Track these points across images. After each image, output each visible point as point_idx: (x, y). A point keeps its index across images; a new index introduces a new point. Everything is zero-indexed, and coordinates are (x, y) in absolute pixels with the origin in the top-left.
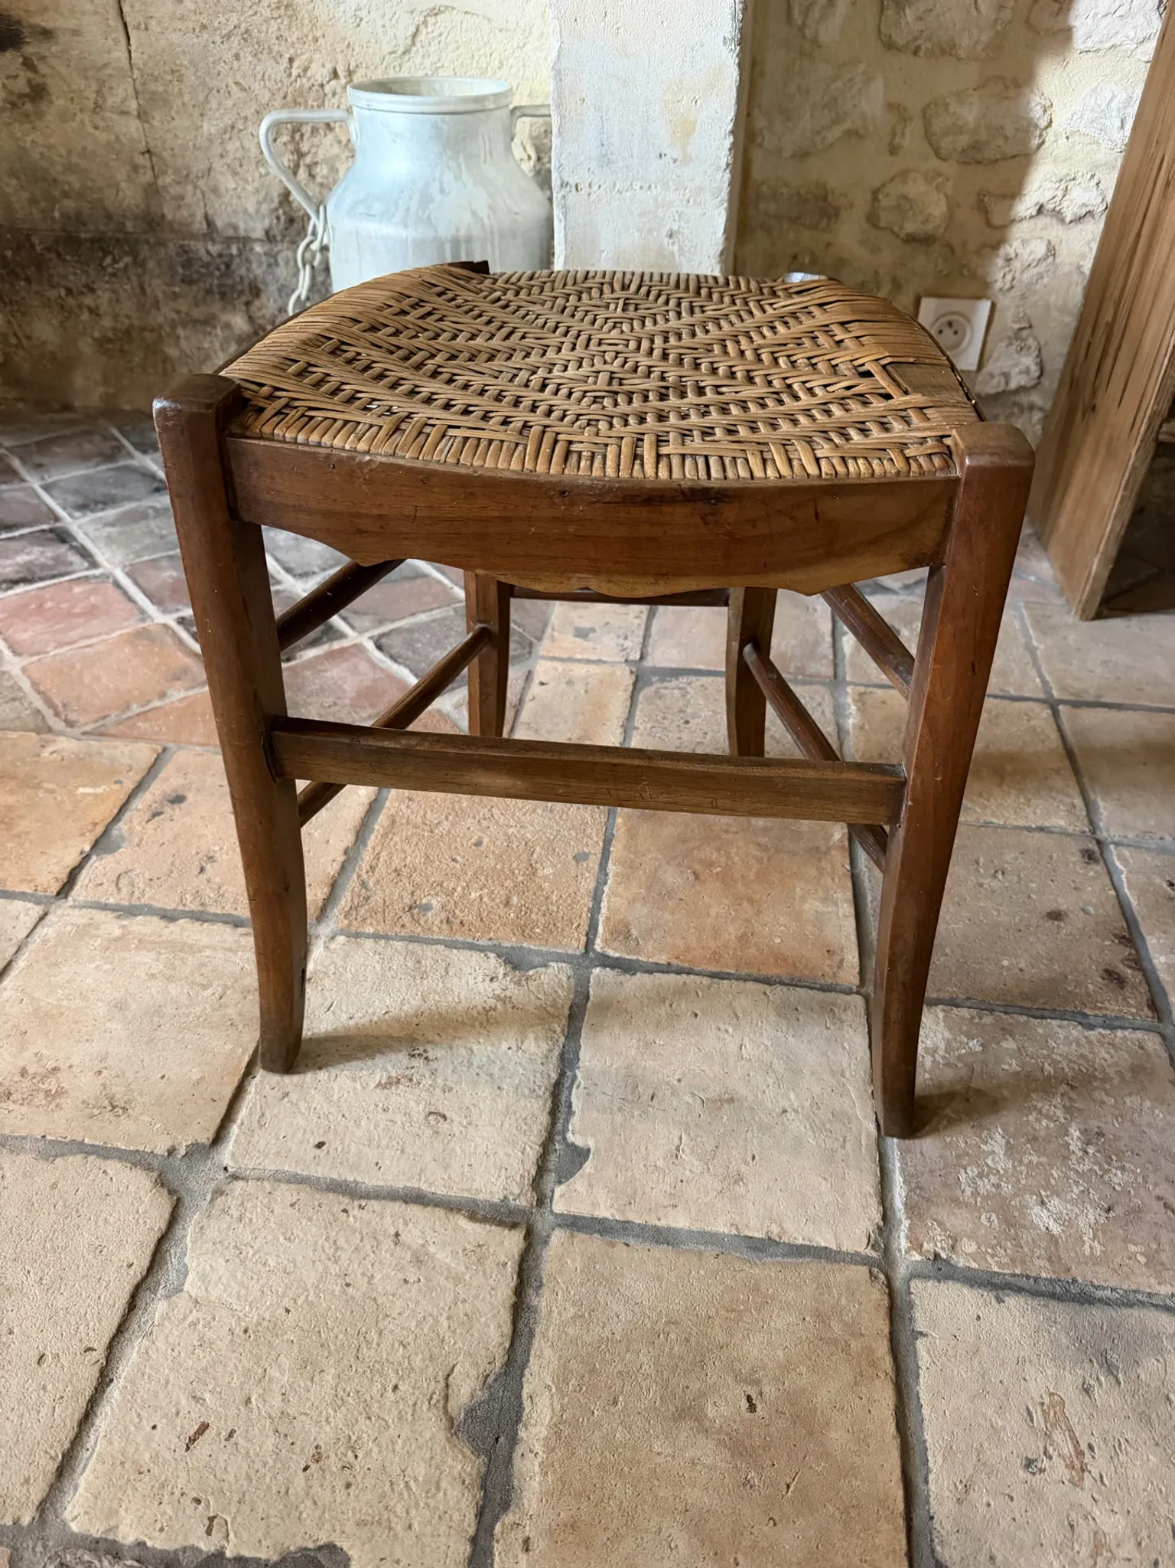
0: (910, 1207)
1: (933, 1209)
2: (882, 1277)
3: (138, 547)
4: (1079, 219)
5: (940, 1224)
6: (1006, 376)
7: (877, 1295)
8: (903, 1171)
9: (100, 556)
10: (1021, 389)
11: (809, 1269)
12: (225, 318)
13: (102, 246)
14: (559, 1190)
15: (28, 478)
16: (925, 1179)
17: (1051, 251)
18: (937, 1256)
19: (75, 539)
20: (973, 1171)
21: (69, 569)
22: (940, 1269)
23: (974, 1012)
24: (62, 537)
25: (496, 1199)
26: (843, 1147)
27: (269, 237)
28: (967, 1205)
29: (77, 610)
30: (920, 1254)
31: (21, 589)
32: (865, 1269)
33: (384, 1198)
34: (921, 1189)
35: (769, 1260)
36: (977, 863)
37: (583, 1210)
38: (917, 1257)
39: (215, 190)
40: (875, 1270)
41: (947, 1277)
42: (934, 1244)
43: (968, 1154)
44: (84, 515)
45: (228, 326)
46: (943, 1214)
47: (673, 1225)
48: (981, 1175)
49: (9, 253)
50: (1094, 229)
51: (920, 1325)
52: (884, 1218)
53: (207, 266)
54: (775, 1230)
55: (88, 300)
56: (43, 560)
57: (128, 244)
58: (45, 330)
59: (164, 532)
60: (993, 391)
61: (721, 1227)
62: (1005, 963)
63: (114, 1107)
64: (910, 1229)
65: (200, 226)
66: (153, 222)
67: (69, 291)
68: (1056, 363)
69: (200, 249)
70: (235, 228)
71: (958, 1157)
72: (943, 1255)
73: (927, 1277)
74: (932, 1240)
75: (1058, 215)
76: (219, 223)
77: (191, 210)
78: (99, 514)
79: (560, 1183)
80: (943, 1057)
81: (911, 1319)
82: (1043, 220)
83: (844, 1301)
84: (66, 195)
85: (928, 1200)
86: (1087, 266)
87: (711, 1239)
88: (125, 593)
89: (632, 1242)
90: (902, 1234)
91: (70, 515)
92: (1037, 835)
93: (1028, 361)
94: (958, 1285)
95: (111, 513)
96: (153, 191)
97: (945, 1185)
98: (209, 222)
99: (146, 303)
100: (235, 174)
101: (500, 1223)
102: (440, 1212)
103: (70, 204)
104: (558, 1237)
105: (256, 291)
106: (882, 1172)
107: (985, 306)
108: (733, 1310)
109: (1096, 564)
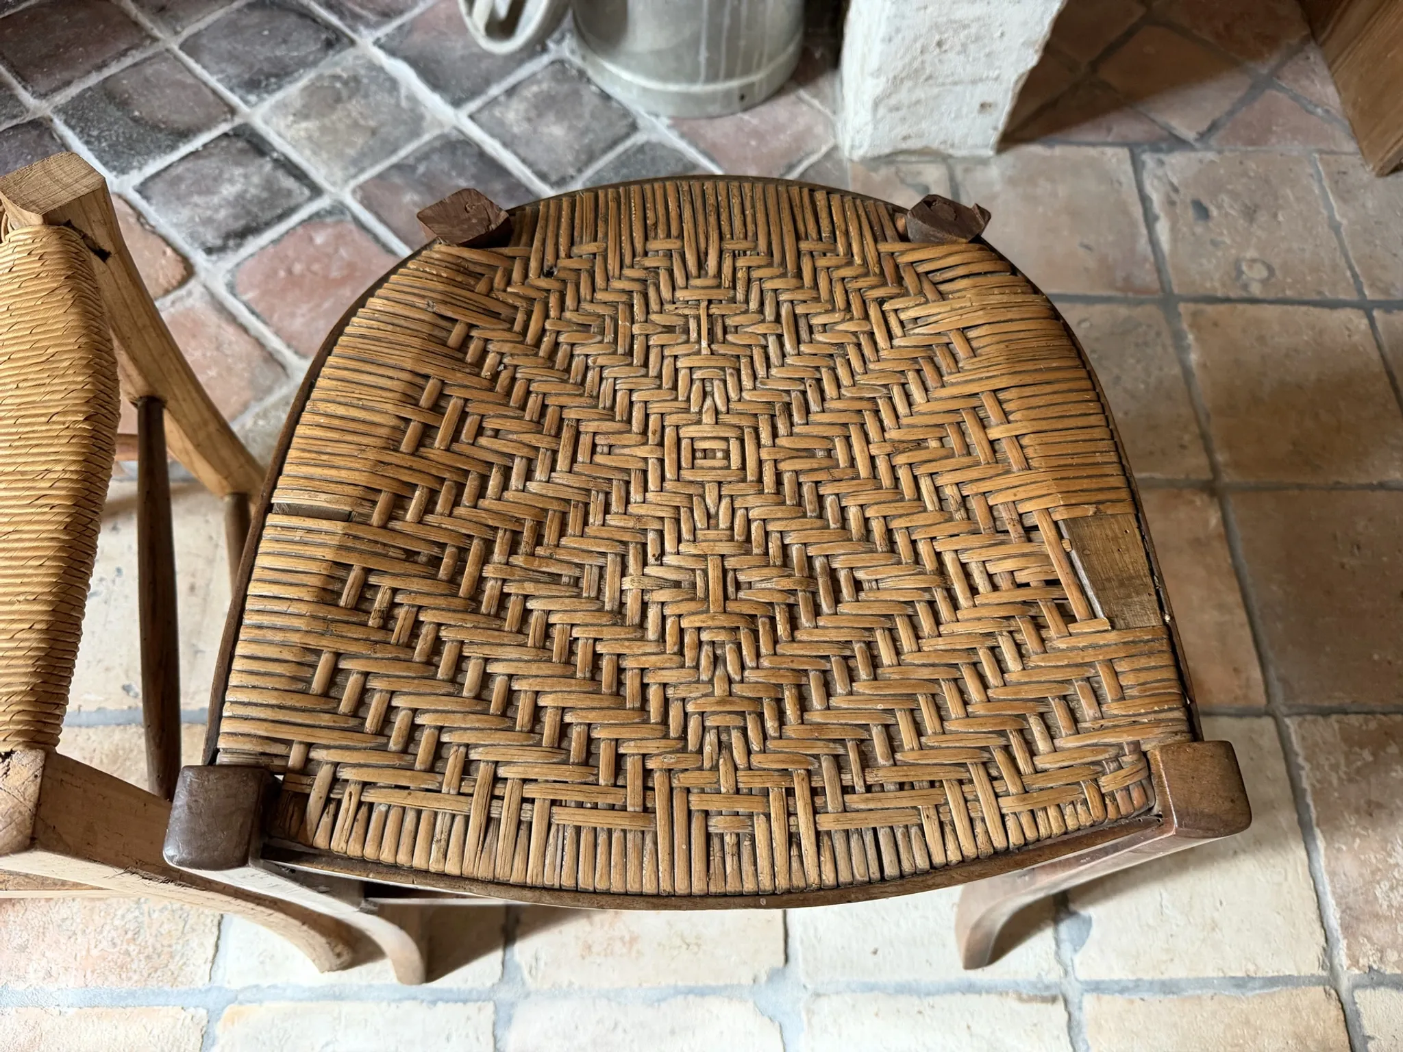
0: (1346, 928)
1: (1362, 926)
2: (1333, 992)
3: (351, 152)
5: (1369, 939)
7: (1334, 1012)
8: (1334, 893)
9: (318, 174)
11: (1282, 996)
14: (1077, 959)
15: (156, 32)
16: (1351, 899)
18: (1370, 968)
19: (274, 149)
20: (1385, 885)
21: (292, 203)
22: (1375, 979)
23: (1361, 717)
24: (256, 145)
25: (1033, 977)
26: (1286, 879)
28: (1386, 918)
29: (335, 274)
30: (1359, 969)
31: (253, 245)
32: (1321, 988)
33: (945, 992)
34: (1350, 909)
35: (1250, 994)
36: (1335, 537)
37: (1101, 973)
38: (1357, 972)
40: (1328, 988)
41: (1380, 984)
42: (1369, 958)
43: (1379, 870)
44: (261, 100)
46: (1370, 929)
47: (1174, 976)
48: (1392, 888)
51: (1368, 1031)
52: (1327, 940)
54: (1251, 968)
56: (253, 191)
59: (372, 123)
61: (1211, 973)
62: (1376, 657)
63: (688, 945)
64: (1349, 947)
71: (1373, 873)
72: (1375, 967)
73: (1365, 987)
74: (1365, 955)
78: (279, 96)
79: (1075, 951)
80: (1345, 773)
81: (1360, 1026)
83: (1312, 1022)
85: (1357, 919)
87: (1204, 983)
88: (376, 238)
89: (1146, 996)
90: (1342, 953)
91: (246, 102)
92: (1380, 494)
94: (1389, 990)
95: (293, 91)
97: (1367, 902)
101: (1044, 1000)
102: (994, 998)
104: (1089, 1001)
106: (1317, 896)
108: (1237, 1045)
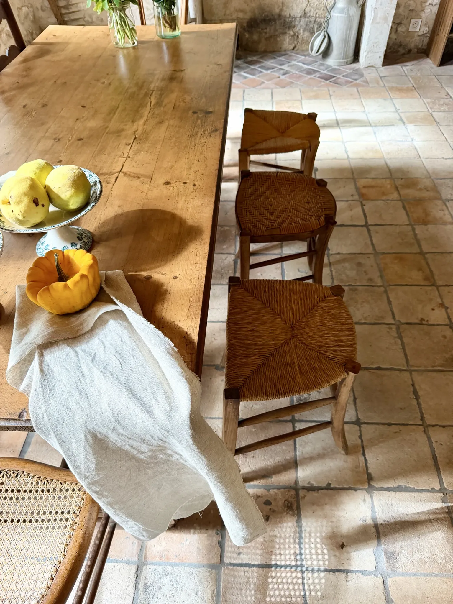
4: (435, 5)
6: (423, 31)
10: (426, 33)
12: (288, 32)
13: (270, 20)
17: (431, 10)
27: (301, 17)
39: (292, 9)
45: (289, 34)
49: (253, 23)
50: (437, 6)
53: (288, 23)
55: (265, 31)
57: (274, 20)
58: (255, 37)
60: (421, 34)
65: (288, 15)
66: (280, 15)
67: (262, 29)
68: (431, 29)
69: (287, 20)
70: (294, 15)
75: (432, 5)
76: (292, 15)
77: (286, 13)
78: (284, 66)
82: (430, 5)
84: (266, 12)
86: (436, 12)
93: (427, 29)
96: (281, 10)
98: (290, 15)
99: (275, 30)
100: (297, 6)
103: (266, 13)
105: (294, 27)
107: (421, 20)
109: (439, 58)
